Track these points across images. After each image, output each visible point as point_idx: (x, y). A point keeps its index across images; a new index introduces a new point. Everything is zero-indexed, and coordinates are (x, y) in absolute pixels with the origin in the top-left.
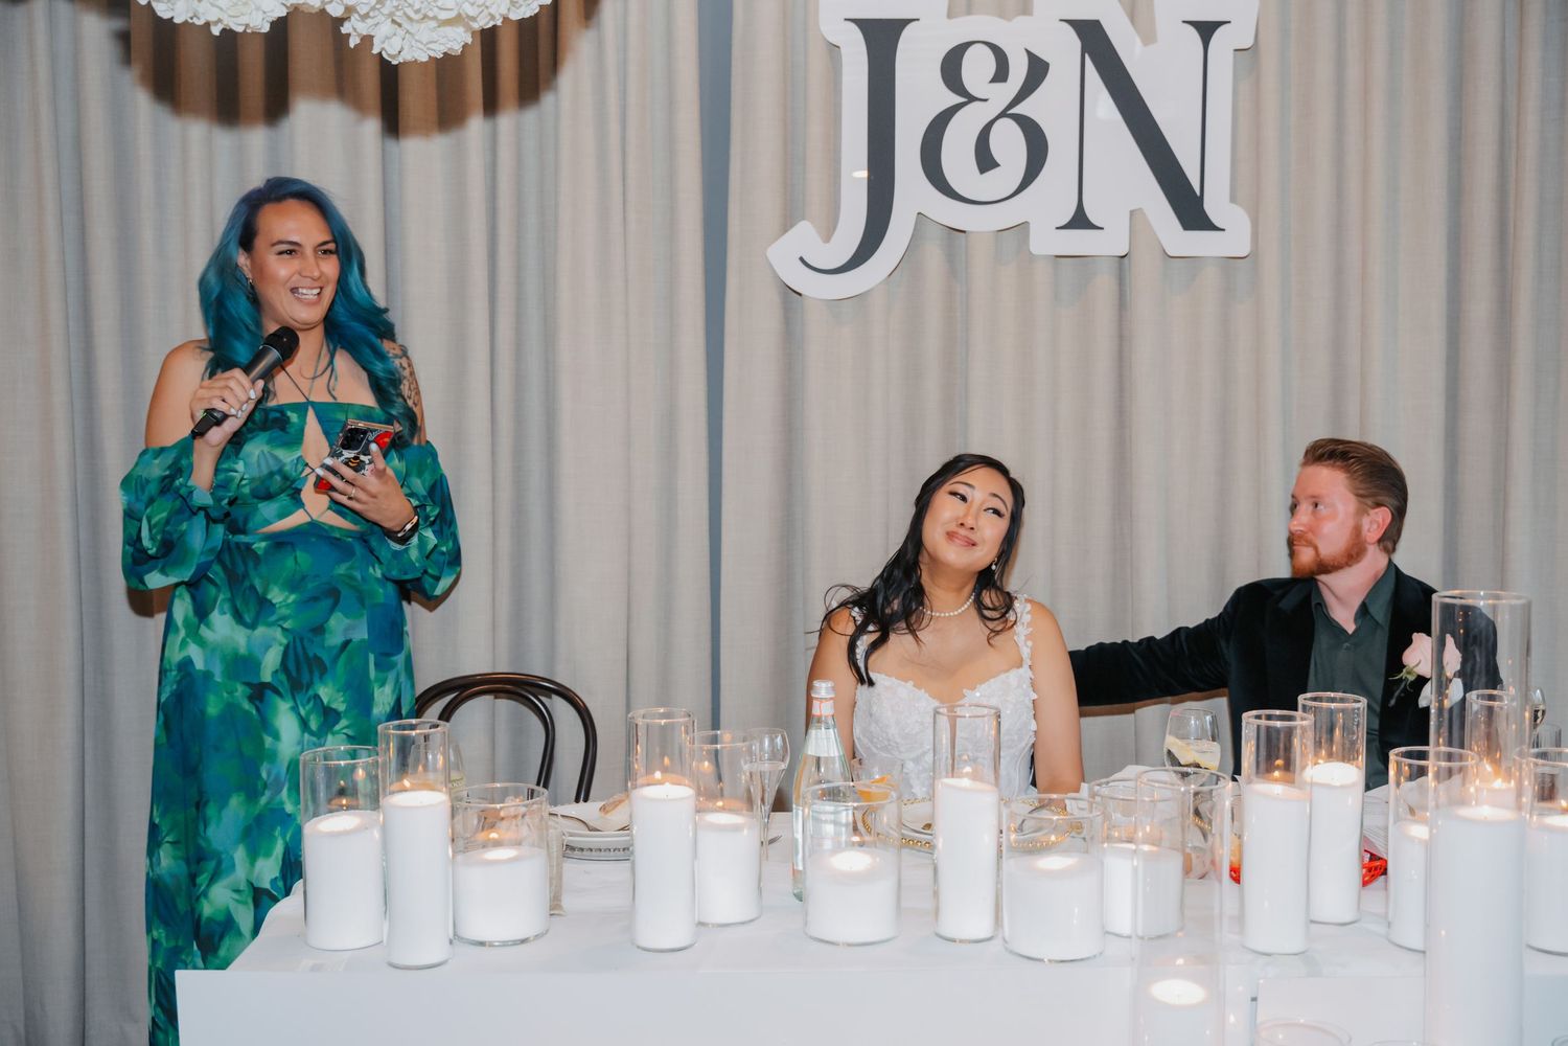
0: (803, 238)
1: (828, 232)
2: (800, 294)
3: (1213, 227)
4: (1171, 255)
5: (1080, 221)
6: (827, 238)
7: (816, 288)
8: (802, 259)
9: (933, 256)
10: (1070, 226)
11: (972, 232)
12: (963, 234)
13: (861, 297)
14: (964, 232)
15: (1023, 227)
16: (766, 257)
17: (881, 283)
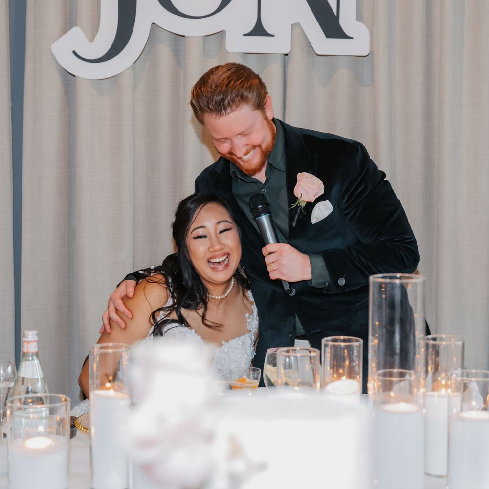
0: (76, 38)
1: (92, 35)
2: (74, 76)
3: (345, 36)
4: (319, 54)
5: (259, 30)
6: (92, 38)
7: (84, 72)
8: (74, 52)
9: (164, 52)
10: (253, 33)
11: (187, 36)
12: (184, 38)
13: (115, 78)
14: (184, 36)
15: (221, 34)
16: (51, 52)
17: (128, 68)
